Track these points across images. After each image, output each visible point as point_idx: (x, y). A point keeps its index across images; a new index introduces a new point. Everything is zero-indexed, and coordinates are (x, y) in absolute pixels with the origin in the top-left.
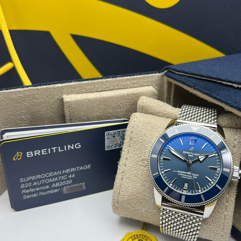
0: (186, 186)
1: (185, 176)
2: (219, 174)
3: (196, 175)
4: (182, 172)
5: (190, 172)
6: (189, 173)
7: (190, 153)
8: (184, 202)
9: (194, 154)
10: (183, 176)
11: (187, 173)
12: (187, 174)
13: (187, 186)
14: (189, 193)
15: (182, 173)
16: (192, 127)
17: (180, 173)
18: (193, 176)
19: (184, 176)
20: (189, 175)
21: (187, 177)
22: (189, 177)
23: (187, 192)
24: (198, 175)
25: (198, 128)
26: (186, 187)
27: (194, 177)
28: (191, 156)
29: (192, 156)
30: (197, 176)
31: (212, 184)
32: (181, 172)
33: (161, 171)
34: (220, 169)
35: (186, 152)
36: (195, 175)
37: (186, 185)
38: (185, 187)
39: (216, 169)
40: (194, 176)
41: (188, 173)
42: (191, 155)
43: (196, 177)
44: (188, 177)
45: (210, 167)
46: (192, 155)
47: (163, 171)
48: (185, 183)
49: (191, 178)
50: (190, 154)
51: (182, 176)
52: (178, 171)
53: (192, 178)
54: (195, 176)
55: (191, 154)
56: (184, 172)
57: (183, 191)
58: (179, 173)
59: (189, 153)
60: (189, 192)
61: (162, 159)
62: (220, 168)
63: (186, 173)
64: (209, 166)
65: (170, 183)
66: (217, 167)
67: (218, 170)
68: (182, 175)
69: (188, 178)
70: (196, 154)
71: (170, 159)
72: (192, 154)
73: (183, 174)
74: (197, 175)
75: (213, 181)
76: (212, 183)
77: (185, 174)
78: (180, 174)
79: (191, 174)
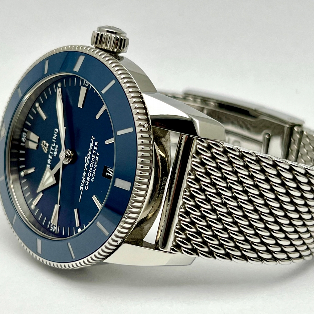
1: (92, 171)
4: (83, 178)
5: (86, 158)
9: (53, 143)
10: (91, 178)
12: (88, 167)
15: (86, 180)
17: (85, 184)
19: (92, 173)
20: (90, 160)
21: (93, 168)
22: (95, 161)
24: (92, 137)
27: (95, 148)
28: (56, 150)
29: (57, 146)
30: (94, 141)
35: (49, 161)
36: (91, 146)
40: (93, 147)
41: (87, 164)
43: (96, 143)
44: (94, 164)
48: (107, 174)
49: (97, 158)
50: (53, 151)
51: (90, 180)
53: (97, 154)
54: (94, 145)
55: (53, 149)
56: (85, 173)
58: (84, 187)
59: (51, 154)
63: (85, 167)
68: (88, 179)
73: (87, 176)
74: (92, 140)
77: (88, 172)
78: (87, 184)
79: (88, 154)
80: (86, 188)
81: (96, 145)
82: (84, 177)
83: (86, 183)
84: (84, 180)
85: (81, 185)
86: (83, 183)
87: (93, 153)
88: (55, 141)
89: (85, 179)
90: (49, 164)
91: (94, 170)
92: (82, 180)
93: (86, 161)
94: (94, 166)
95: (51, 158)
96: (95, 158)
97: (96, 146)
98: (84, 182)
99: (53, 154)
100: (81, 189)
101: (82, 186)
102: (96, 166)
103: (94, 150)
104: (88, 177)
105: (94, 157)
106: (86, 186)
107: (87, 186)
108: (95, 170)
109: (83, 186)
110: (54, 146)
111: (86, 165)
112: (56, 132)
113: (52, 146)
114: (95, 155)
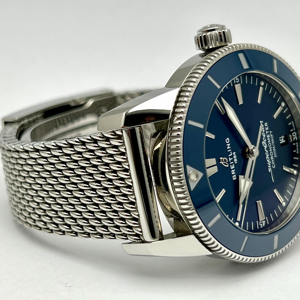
4: (267, 161)
6: (264, 143)
7: (231, 161)
9: (230, 153)
12: (268, 148)
14: (294, 126)
15: (271, 160)
18: (267, 132)
19: (273, 151)
24: (261, 121)
25: (188, 167)
28: (235, 157)
29: (234, 153)
30: (263, 124)
35: (233, 172)
41: (266, 147)
42: (234, 159)
43: (266, 124)
46: (232, 157)
48: (280, 143)
49: (271, 136)
50: (233, 161)
51: (274, 157)
52: (270, 170)
53: (270, 132)
55: (232, 159)
56: (267, 156)
57: (295, 141)
59: (232, 164)
63: (266, 150)
65: (293, 176)
70: (228, 148)
74: (261, 124)
76: (262, 83)
77: (269, 152)
78: (273, 163)
79: (263, 138)
81: (266, 125)
82: (268, 159)
85: (268, 167)
86: (269, 164)
87: (267, 133)
88: (230, 150)
89: (269, 160)
90: (234, 175)
93: (264, 145)
95: (234, 167)
96: (270, 137)
97: (266, 127)
98: (270, 163)
99: (234, 163)
100: (270, 171)
101: (270, 168)
102: (273, 143)
104: (271, 157)
105: (269, 137)
109: (270, 167)
110: (231, 155)
112: (228, 141)
113: (230, 157)
114: (269, 135)
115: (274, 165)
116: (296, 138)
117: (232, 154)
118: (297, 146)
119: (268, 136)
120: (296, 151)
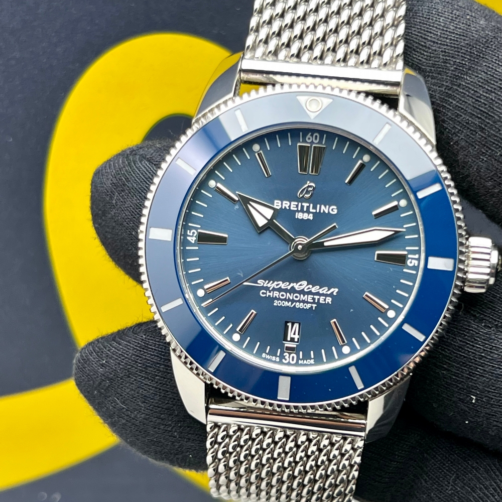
0: (293, 336)
1: (289, 300)
2: (413, 278)
3: (329, 292)
4: (276, 283)
5: (305, 283)
6: (303, 285)
7: (302, 207)
8: (288, 399)
9: (315, 208)
10: (279, 299)
11: (293, 287)
12: (293, 290)
13: (296, 337)
14: (305, 362)
15: (274, 289)
16: (302, 99)
17: (267, 289)
18: (317, 297)
19: (285, 300)
20: (302, 292)
21: (293, 301)
22: (304, 302)
23: (298, 358)
24: (337, 290)
25: (327, 101)
26: (292, 340)
27: (322, 298)
28: (305, 216)
29: (311, 217)
30: (331, 295)
31: (391, 321)
32: (272, 285)
33: (194, 289)
34: (419, 260)
35: (286, 204)
36: (324, 290)
37: (293, 332)
38: (289, 339)
39: (402, 259)
40: (323, 295)
41: (297, 286)
42: (304, 212)
43: (329, 300)
44: (299, 301)
45: (378, 255)
46: (308, 212)
47: (200, 286)
48: (290, 325)
49: (309, 306)
50: (302, 211)
51: (276, 298)
52: (261, 282)
53: (314, 306)
54: (326, 295)
55: (305, 210)
56: (283, 285)
57: (282, 357)
58: (263, 288)
59: (297, 206)
60: (307, 357)
61: (192, 239)
62: (417, 256)
63: (292, 285)
64: (377, 252)
65: (233, 331)
66: (405, 253)
67: (411, 265)
68: (276, 294)
69: (298, 304)
70: (323, 207)
71: (226, 236)
72: (308, 207)
73: (280, 290)
74: (332, 290)
75: (392, 307)
76: (391, 314)
77: (286, 291)
78: (268, 294)
79: (311, 286)
80: (263, 293)
81: (327, 301)
82: (277, 285)
83: (270, 292)
84: (273, 285)
85: (265, 281)
86: (269, 285)
87: (315, 297)
88: (318, 211)
89: (276, 287)
90: (282, 204)
91: (290, 303)
92: (271, 282)
93: (301, 285)
94: (296, 301)
95: (292, 208)
96: (308, 302)
97: (325, 300)
98: (270, 287)
99: (298, 211)
100: (259, 282)
101: (264, 283)
103: (319, 297)
104: (278, 293)
105: (309, 300)
106: (265, 291)
107: (266, 293)
108: (291, 305)
109: (265, 285)
110: (311, 210)
111: (295, 284)
112: (332, 210)
113: (309, 206)
114: (312, 301)
115: (265, 295)
116: (286, 360)
117: (312, 213)
118: (274, 358)
119: (310, 298)
120: (266, 354)
